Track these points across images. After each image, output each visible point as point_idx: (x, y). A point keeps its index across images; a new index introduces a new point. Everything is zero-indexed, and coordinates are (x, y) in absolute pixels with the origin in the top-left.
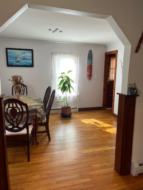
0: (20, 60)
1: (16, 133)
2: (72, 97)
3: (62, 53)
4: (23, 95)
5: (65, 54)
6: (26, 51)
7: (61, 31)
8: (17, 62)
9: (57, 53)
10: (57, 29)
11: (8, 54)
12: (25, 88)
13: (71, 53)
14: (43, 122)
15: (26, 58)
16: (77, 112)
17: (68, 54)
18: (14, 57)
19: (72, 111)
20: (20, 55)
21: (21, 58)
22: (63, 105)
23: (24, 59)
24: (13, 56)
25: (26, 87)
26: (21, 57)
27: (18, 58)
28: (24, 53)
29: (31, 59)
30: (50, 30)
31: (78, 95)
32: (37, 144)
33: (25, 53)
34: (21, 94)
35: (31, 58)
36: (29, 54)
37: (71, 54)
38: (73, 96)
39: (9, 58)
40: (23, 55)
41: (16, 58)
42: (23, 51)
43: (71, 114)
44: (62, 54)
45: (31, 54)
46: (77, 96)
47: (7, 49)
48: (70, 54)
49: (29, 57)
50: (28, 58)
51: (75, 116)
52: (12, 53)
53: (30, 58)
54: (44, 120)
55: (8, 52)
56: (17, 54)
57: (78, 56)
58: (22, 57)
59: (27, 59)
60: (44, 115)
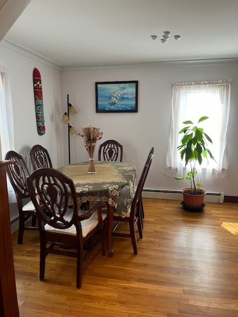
0: (117, 101)
1: (62, 230)
2: (211, 171)
3: (193, 83)
4: (115, 161)
5: (198, 84)
6: (127, 85)
7: (177, 37)
8: (111, 105)
9: (183, 84)
10: (167, 33)
11: (99, 93)
12: (119, 148)
13: (211, 82)
14: (124, 217)
15: (126, 96)
16: (219, 203)
17: (204, 84)
18: (106, 97)
19: (206, 199)
20: (117, 93)
21: (118, 98)
22: (188, 185)
23: (123, 98)
24: (106, 95)
25: (121, 147)
26: (117, 95)
27: (112, 97)
28: (123, 88)
29: (135, 99)
30: (154, 37)
31: (226, 168)
32: (111, 255)
33: (125, 88)
34: (112, 158)
35: (135, 96)
36: (130, 90)
37: (213, 83)
38: (213, 170)
39: (99, 99)
40: (122, 92)
41: (110, 98)
42: (122, 85)
43: (203, 205)
44: (192, 85)
45: (134, 90)
46: (223, 170)
47: (97, 84)
48: (208, 84)
49: (132, 94)
50: (129, 97)
51: (213, 211)
52: (104, 90)
53: (132, 97)
54: (126, 212)
55: (98, 89)
56: (111, 91)
57: (228, 86)
58: (119, 95)
59: (127, 99)
60: (128, 204)
